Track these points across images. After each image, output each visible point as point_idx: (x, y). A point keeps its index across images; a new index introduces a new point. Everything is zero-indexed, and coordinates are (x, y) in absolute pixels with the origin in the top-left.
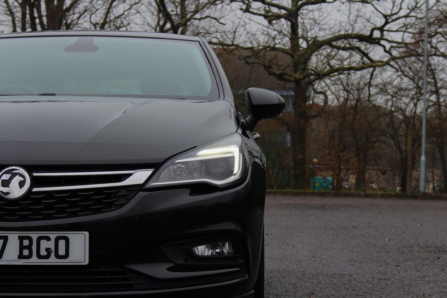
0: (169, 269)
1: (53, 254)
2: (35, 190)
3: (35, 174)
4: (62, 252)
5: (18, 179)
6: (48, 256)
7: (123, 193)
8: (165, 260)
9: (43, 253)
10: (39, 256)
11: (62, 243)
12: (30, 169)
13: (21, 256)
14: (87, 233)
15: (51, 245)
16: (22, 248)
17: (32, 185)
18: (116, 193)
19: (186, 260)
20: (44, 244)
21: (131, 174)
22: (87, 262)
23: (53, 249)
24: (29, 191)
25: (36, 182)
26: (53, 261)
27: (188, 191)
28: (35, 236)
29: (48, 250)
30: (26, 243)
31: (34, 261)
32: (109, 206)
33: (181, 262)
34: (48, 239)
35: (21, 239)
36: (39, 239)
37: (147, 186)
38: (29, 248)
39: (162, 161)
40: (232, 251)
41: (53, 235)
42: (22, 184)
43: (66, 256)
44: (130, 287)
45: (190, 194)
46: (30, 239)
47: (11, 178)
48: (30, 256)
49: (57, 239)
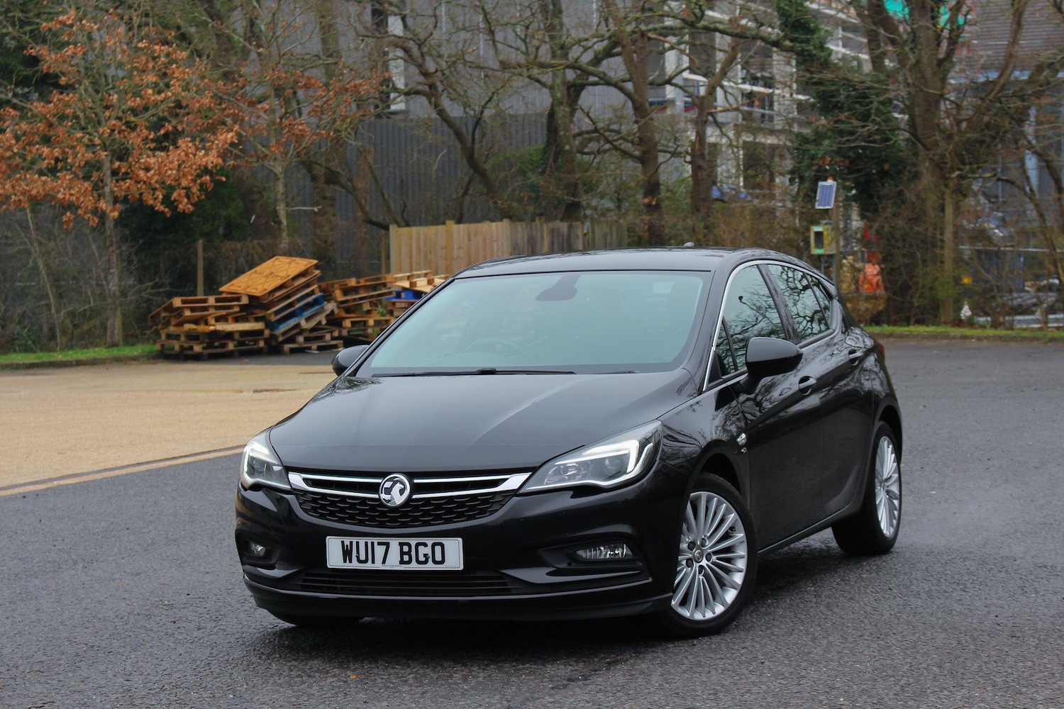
0: (548, 574)
1: (430, 560)
2: (414, 497)
3: (416, 481)
4: (439, 558)
5: (399, 486)
6: (426, 562)
7: (498, 498)
8: (545, 565)
9: (422, 558)
10: (418, 562)
11: (438, 549)
12: (411, 475)
13: (402, 562)
14: (460, 540)
15: (428, 550)
16: (402, 553)
17: (412, 493)
18: (491, 499)
19: (569, 564)
20: (422, 550)
21: (507, 479)
22: (461, 568)
23: (430, 555)
24: (409, 499)
25: (416, 488)
26: (430, 566)
27: (571, 493)
28: (413, 542)
29: (425, 555)
30: (406, 549)
31: (414, 566)
32: (483, 512)
33: (563, 565)
34: (425, 545)
35: (401, 545)
36: (418, 545)
37: (522, 491)
38: (409, 553)
39: (539, 465)
40: (630, 553)
41: (430, 541)
42: (402, 492)
43: (442, 562)
44: (508, 592)
45: (572, 497)
46: (409, 545)
47: (393, 486)
48: (409, 562)
49: (434, 545)
